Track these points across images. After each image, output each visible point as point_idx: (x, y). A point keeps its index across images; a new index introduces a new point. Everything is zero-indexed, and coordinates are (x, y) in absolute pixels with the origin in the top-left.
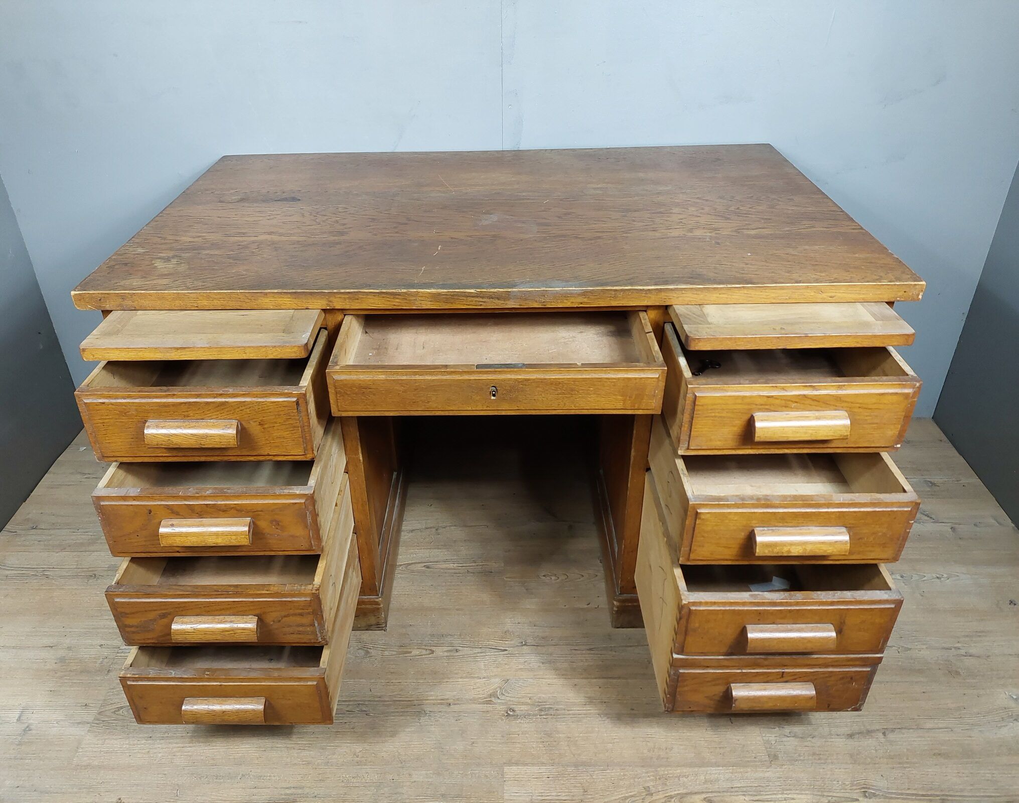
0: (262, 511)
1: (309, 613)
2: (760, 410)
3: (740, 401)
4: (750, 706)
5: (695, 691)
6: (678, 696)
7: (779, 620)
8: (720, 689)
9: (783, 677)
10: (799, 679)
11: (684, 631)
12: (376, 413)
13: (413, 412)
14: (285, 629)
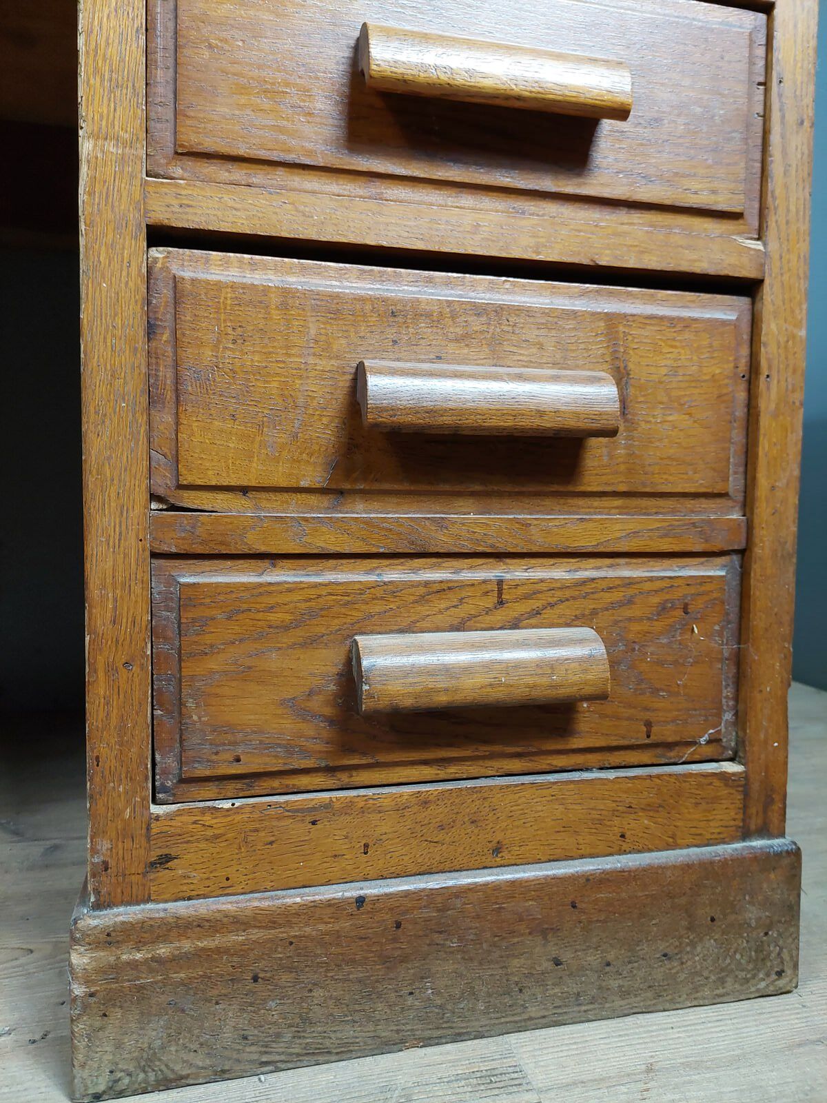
4: (418, 688)
5: (245, 674)
6: (190, 704)
7: (452, 348)
8: (325, 663)
9: (501, 603)
10: (548, 610)
11: (171, 386)
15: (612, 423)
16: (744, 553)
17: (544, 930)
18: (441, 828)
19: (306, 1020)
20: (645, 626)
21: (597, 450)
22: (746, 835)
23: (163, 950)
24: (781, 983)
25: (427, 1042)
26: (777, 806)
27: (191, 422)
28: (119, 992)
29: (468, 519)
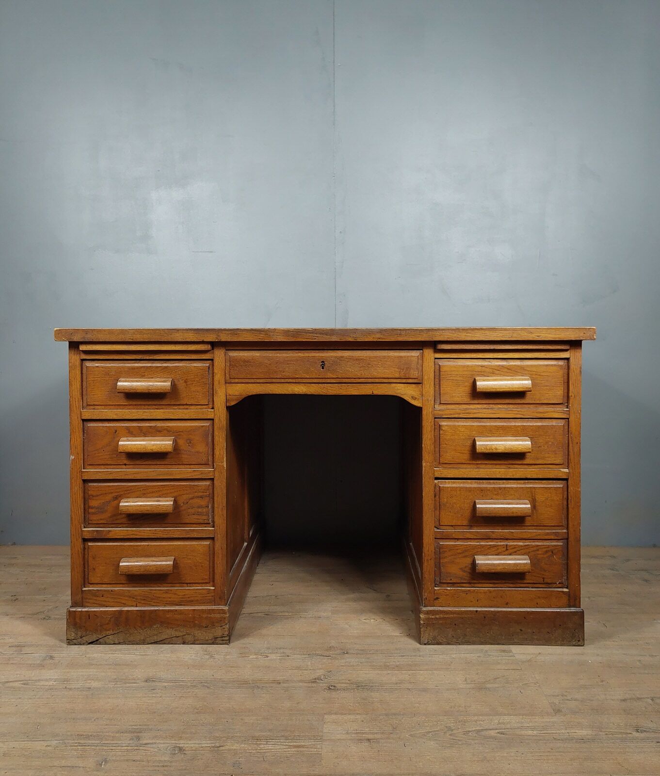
0: (182, 432)
1: (206, 496)
2: (479, 375)
3: (465, 369)
4: (488, 569)
5: (452, 562)
6: (442, 568)
7: (494, 496)
8: (469, 561)
9: (507, 550)
10: (518, 552)
11: (439, 506)
12: (252, 381)
13: (274, 380)
14: (190, 510)
15: (530, 515)
16: (567, 540)
17: (517, 623)
18: (494, 598)
19: (465, 635)
20: (542, 556)
21: (528, 519)
22: (570, 606)
23: (437, 616)
24: (579, 643)
25: (491, 644)
26: (578, 600)
27: (442, 513)
28: (429, 623)
29: (499, 531)
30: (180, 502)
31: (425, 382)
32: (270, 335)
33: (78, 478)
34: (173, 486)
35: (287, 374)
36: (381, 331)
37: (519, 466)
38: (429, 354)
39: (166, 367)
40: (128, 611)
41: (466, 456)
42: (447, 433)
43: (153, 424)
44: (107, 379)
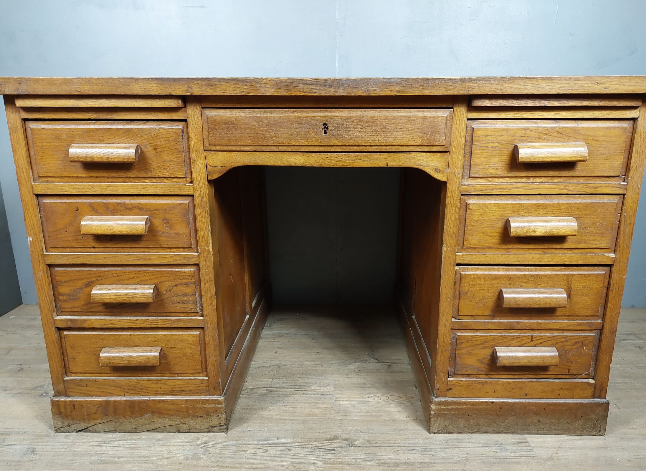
0: (157, 210)
1: (192, 283)
2: (521, 141)
3: (505, 133)
4: (511, 362)
5: (470, 354)
6: (458, 359)
7: (524, 285)
8: (487, 353)
9: (532, 341)
10: (544, 343)
11: (458, 295)
12: (238, 148)
13: (264, 148)
14: (175, 299)
15: (565, 305)
16: (601, 330)
17: (536, 414)
18: (513, 389)
19: (478, 425)
20: (570, 347)
21: (560, 309)
22: (594, 397)
23: (449, 407)
24: (600, 433)
25: (505, 433)
26: (604, 391)
27: (462, 302)
28: (441, 414)
29: (525, 321)
30: (163, 289)
31: (453, 150)
32: (256, 87)
33: (41, 262)
34: (152, 272)
35: (280, 140)
36: (402, 82)
37: (558, 251)
38: (461, 112)
39: (129, 130)
40: (115, 401)
41: (495, 239)
42: (475, 213)
43: (120, 200)
44: (58, 144)
